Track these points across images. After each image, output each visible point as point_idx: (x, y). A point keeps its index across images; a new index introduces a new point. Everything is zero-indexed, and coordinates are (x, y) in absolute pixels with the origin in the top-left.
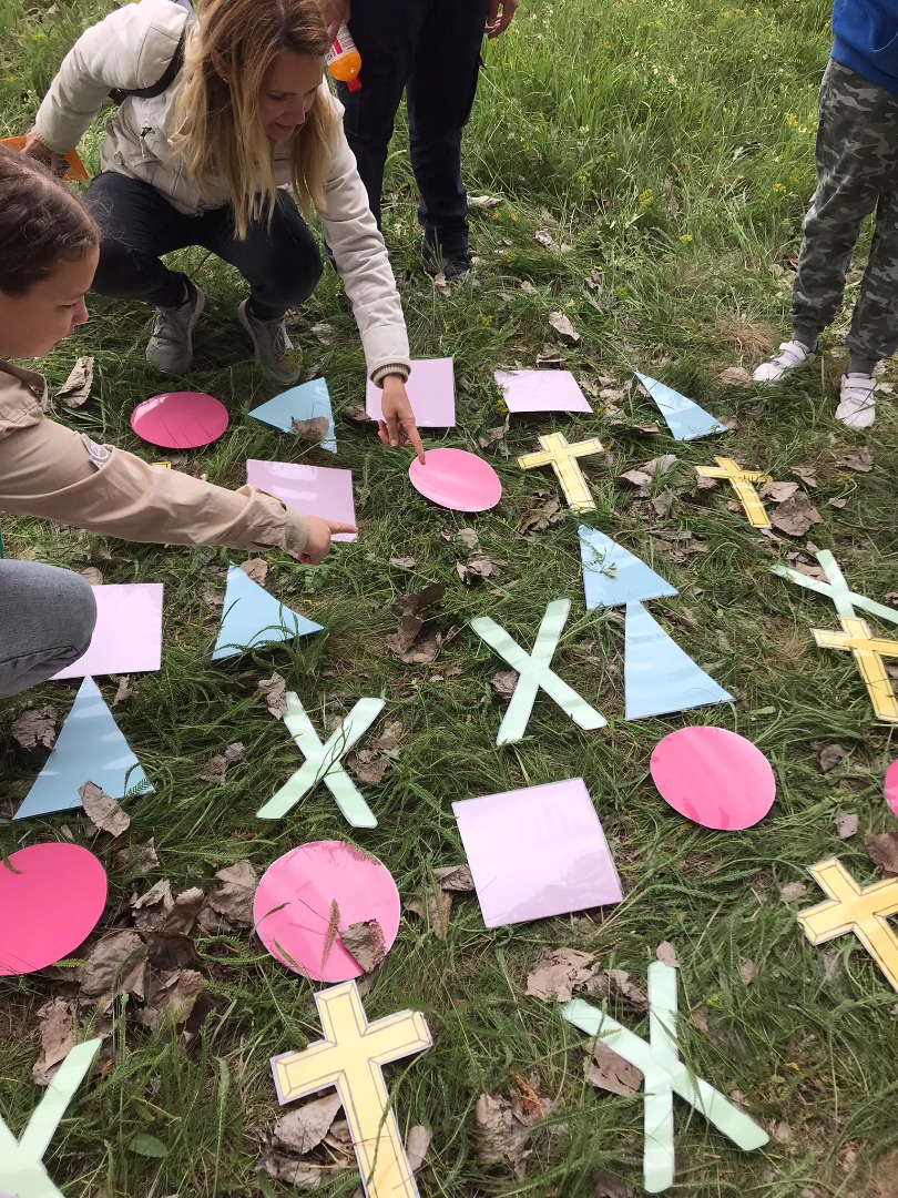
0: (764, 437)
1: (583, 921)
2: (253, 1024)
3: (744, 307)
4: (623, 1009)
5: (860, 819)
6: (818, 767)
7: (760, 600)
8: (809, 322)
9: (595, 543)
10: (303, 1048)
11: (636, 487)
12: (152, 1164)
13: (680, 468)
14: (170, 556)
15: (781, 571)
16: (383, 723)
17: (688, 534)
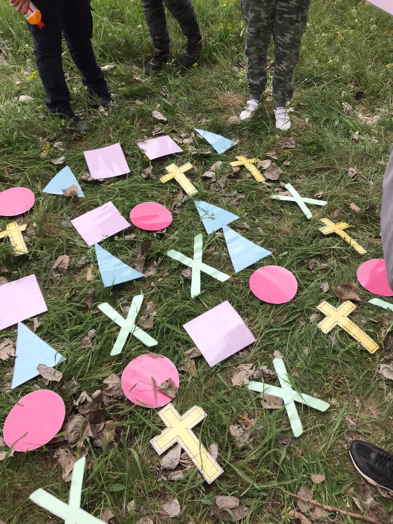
0: (252, 143)
1: (244, 352)
2: (138, 432)
4: (269, 379)
5: (329, 284)
6: (309, 269)
7: (270, 211)
8: (257, 91)
9: (202, 206)
10: (160, 433)
11: (210, 178)
12: (120, 494)
13: (225, 166)
14: (33, 262)
15: (274, 197)
17: (235, 192)
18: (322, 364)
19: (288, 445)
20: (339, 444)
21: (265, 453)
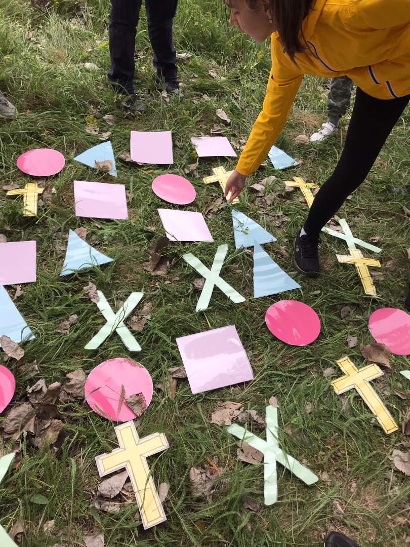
0: (315, 167)
1: (236, 389)
2: (86, 442)
3: (305, 107)
4: (254, 427)
5: (358, 339)
8: (336, 113)
9: (239, 217)
10: (110, 452)
11: (258, 192)
12: (41, 507)
13: (277, 182)
14: (39, 228)
16: (143, 304)
17: (281, 213)
18: (323, 428)
19: (253, 512)
21: (222, 512)
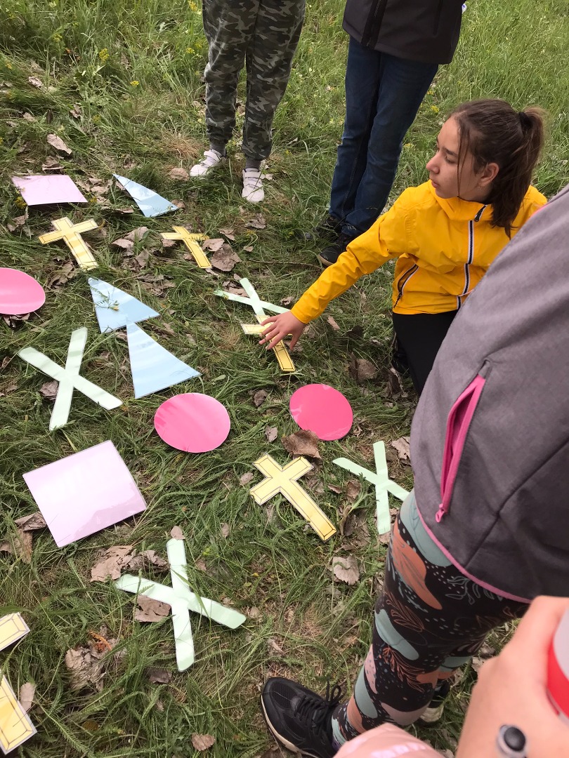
0: (201, 212)
1: (123, 527)
3: (179, 129)
4: (154, 572)
5: (278, 429)
6: (254, 404)
7: (210, 313)
8: (219, 137)
9: (101, 289)
11: (124, 250)
13: (151, 235)
15: (220, 293)
17: (161, 277)
18: (246, 553)
19: (164, 685)
20: (249, 682)
21: (119, 698)
